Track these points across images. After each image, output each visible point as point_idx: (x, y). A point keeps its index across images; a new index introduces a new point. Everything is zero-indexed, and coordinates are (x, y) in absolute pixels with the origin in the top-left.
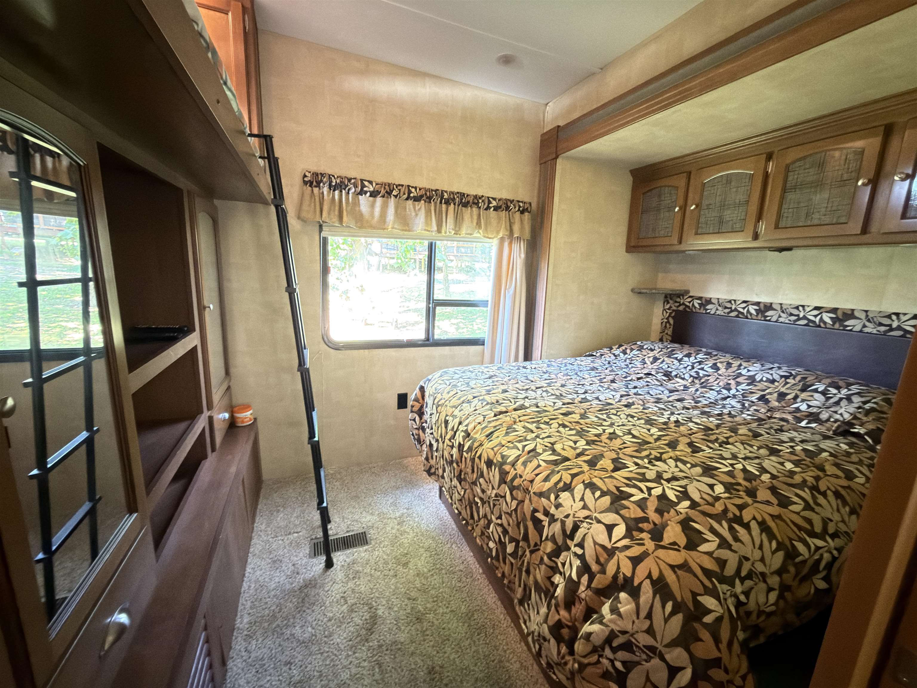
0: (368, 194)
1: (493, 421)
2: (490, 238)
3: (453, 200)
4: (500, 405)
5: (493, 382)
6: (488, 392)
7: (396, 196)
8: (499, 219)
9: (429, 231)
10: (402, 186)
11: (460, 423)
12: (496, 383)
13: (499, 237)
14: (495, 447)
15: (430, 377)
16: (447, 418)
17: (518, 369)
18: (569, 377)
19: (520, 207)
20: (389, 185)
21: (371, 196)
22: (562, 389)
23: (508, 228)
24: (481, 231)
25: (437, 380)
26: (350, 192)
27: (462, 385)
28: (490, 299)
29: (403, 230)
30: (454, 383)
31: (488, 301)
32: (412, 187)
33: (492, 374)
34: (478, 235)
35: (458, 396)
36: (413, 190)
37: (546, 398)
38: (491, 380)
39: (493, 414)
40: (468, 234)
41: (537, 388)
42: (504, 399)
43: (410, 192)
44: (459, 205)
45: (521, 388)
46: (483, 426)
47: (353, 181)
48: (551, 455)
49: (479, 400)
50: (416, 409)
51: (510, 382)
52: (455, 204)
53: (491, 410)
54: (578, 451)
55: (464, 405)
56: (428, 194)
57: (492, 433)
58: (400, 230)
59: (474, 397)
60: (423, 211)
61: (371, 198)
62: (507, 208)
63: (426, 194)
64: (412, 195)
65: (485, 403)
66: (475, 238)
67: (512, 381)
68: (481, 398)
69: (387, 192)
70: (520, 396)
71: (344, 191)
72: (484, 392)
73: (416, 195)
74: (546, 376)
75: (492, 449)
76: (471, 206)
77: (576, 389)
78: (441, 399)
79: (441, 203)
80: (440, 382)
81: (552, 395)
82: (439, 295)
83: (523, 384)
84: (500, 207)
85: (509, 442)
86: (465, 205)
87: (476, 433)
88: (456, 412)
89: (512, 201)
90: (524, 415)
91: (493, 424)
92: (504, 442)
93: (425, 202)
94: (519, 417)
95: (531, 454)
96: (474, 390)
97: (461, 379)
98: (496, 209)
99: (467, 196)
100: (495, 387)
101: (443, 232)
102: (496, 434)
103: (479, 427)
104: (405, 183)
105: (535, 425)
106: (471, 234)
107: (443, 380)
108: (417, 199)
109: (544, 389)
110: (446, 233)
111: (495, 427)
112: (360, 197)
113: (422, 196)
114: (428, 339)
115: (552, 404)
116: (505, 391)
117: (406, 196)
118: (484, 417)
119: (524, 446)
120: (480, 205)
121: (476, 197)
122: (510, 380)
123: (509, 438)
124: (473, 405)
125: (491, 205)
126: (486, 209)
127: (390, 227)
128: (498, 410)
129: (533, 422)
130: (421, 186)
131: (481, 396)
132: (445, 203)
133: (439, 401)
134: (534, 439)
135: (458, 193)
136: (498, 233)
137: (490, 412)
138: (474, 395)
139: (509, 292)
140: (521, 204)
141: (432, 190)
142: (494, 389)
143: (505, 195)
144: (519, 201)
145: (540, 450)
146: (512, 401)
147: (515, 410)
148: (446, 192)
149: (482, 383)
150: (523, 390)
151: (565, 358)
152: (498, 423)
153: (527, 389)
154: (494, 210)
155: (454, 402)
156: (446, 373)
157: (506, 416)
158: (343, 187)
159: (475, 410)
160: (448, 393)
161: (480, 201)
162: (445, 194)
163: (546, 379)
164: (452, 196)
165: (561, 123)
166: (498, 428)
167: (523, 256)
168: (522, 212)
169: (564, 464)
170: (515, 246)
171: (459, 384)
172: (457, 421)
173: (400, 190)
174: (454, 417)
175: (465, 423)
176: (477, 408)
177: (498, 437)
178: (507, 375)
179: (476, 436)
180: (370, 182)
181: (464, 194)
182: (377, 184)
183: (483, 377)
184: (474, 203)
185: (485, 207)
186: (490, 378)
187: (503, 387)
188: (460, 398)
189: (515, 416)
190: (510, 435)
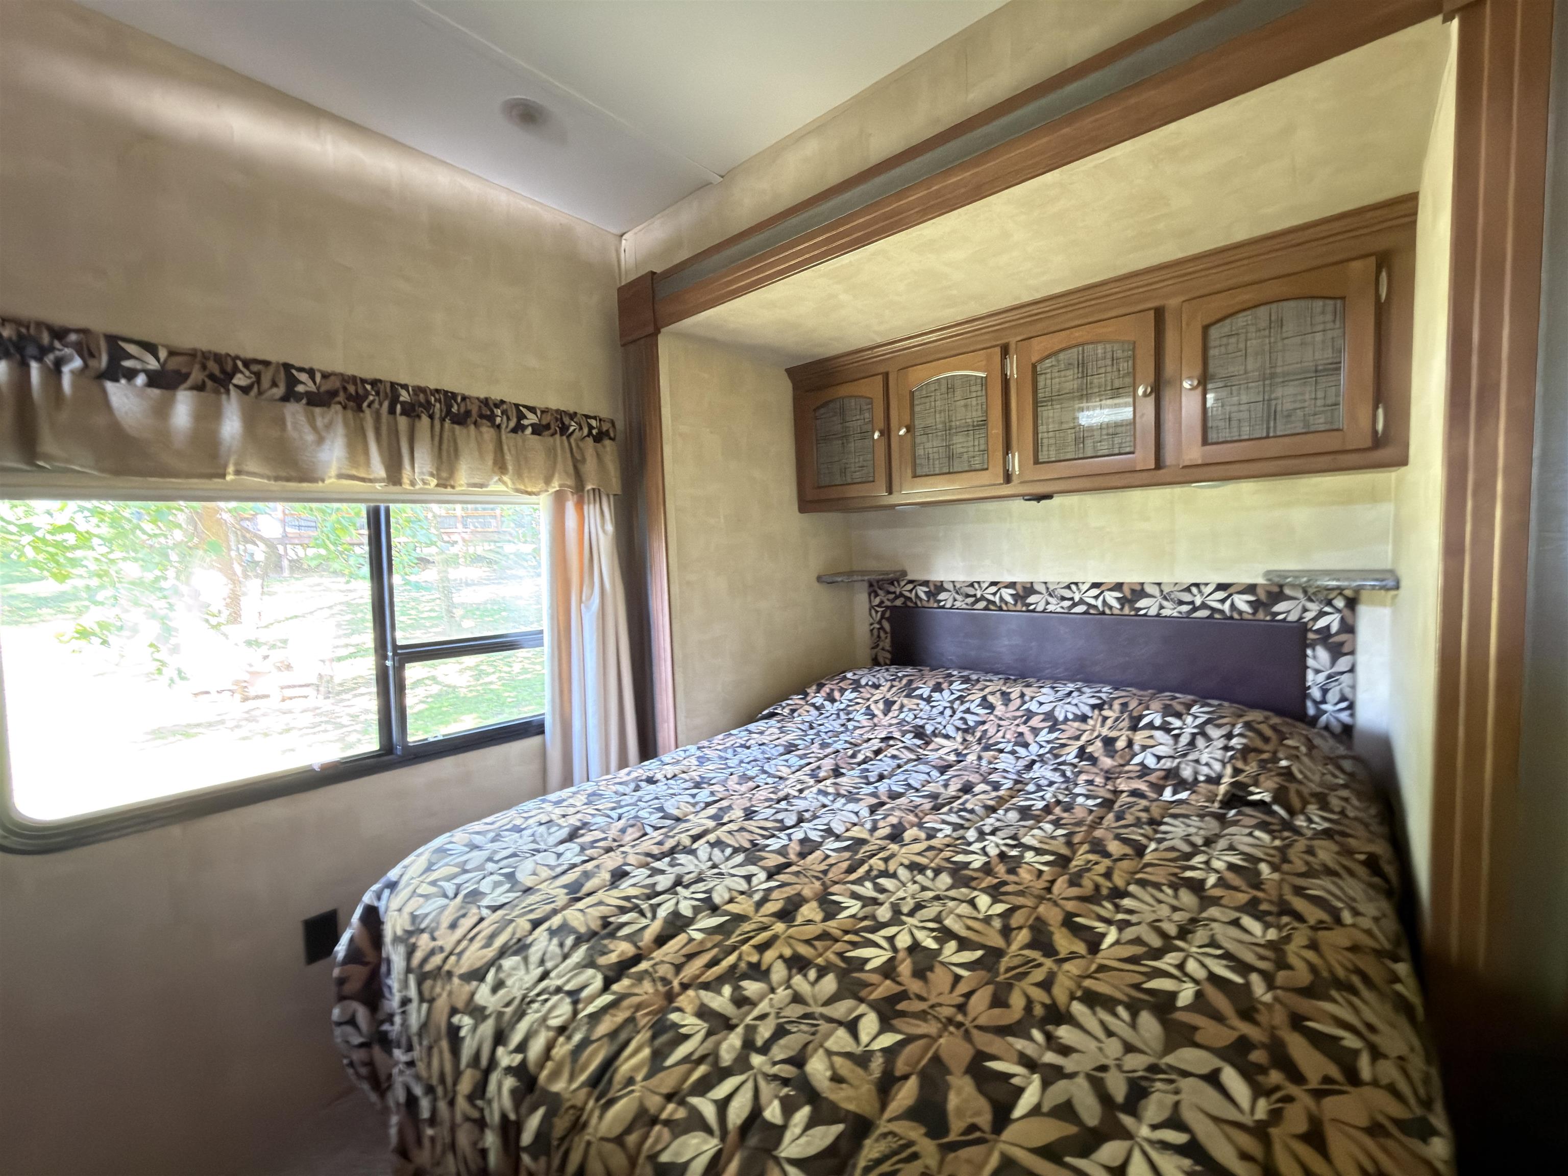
0: (141, 380)
1: (605, 1010)
2: (530, 494)
3: (428, 406)
4: (612, 935)
5: (583, 849)
6: (575, 893)
7: (245, 390)
8: (551, 453)
9: (363, 480)
10: (266, 363)
11: (500, 1038)
12: (589, 852)
13: (552, 490)
14: (628, 1130)
15: (393, 875)
16: (456, 1020)
17: (637, 789)
18: (751, 784)
19: (591, 427)
20: (218, 358)
21: (151, 384)
22: (750, 825)
23: (571, 469)
24: (506, 478)
25: (415, 882)
26: (66, 369)
27: (497, 885)
28: (545, 625)
29: (277, 479)
30: (470, 887)
31: (541, 632)
32: (301, 370)
33: (574, 821)
34: (502, 488)
35: (486, 928)
36: (303, 377)
37: (724, 868)
38: (574, 847)
39: (598, 983)
40: (475, 485)
41: (696, 838)
42: (623, 910)
43: (292, 382)
44: (443, 420)
45: (656, 850)
46: (577, 1037)
47: (73, 337)
48: (810, 1124)
49: (552, 933)
50: (353, 986)
51: (627, 838)
52: (431, 417)
53: (590, 963)
54: (876, 1069)
55: (508, 963)
56: (351, 389)
57: (608, 1064)
58: (269, 478)
59: (536, 924)
60: (340, 430)
61: (155, 392)
62: (564, 429)
63: (345, 389)
64: (300, 388)
65: (569, 941)
66: (492, 493)
67: (632, 834)
68: (556, 921)
69: (212, 377)
70: (663, 882)
71: (34, 366)
72: (562, 898)
73: (312, 387)
74: (704, 795)
75: (619, 1140)
76: (475, 423)
77: (780, 816)
78: (432, 953)
79: (392, 411)
80: (425, 889)
81: (736, 851)
82: (408, 634)
83: (657, 835)
84: (547, 427)
85: (669, 1097)
86: (461, 420)
87: (555, 1075)
88: (483, 995)
89: (572, 416)
90: (690, 957)
91: (605, 1027)
92: (653, 1102)
93: (345, 408)
94: (678, 968)
95: (753, 1141)
96: (532, 899)
97: (490, 866)
98: (538, 430)
99: (464, 398)
100: (589, 866)
101: (406, 480)
102: (625, 1068)
103: (562, 1049)
104: (275, 356)
105: (727, 990)
106: (481, 486)
107: (434, 883)
108: (317, 400)
109: (712, 837)
110: (413, 484)
111: (613, 1035)
112: (110, 386)
113: (333, 394)
114: (387, 747)
115: (744, 886)
116: (619, 875)
117: (279, 391)
118: (574, 995)
119: (722, 1106)
120: (498, 420)
121: (486, 402)
122: (623, 831)
123: (666, 1081)
124: (535, 953)
125: (525, 422)
126: (514, 430)
127: (231, 469)
128: (613, 958)
129: (721, 980)
130: (329, 369)
131: (555, 912)
132: (404, 413)
133: (425, 960)
135: (437, 391)
136: (548, 481)
137: (590, 972)
138: (532, 916)
139: (588, 608)
140: (594, 423)
141: (363, 381)
142: (587, 875)
143: (554, 402)
144: (587, 417)
145: (773, 1113)
146: (645, 906)
147: (661, 940)
148: (405, 387)
149: (552, 860)
150: (664, 855)
151: (726, 730)
152: (620, 1016)
153: (672, 851)
154: (533, 433)
155: (475, 956)
156: (442, 851)
157: (640, 978)
158: (31, 350)
159: (545, 976)
160: (453, 926)
161: (498, 412)
162: (403, 392)
163: (708, 805)
164: (422, 397)
165: (658, 270)
166: (623, 1036)
167: (610, 528)
168: (598, 439)
170: (591, 511)
171: (485, 886)
172: (487, 1028)
173: (258, 375)
174: (478, 1013)
175: (516, 1038)
176: (549, 965)
177: (630, 1081)
178: (614, 814)
179: (558, 1086)
180: (150, 348)
181: (454, 395)
182: (172, 353)
183: (552, 840)
184: (482, 416)
185: (512, 424)
186: (572, 836)
187: (611, 862)
188: (492, 937)
189: (664, 970)
190: (669, 1062)
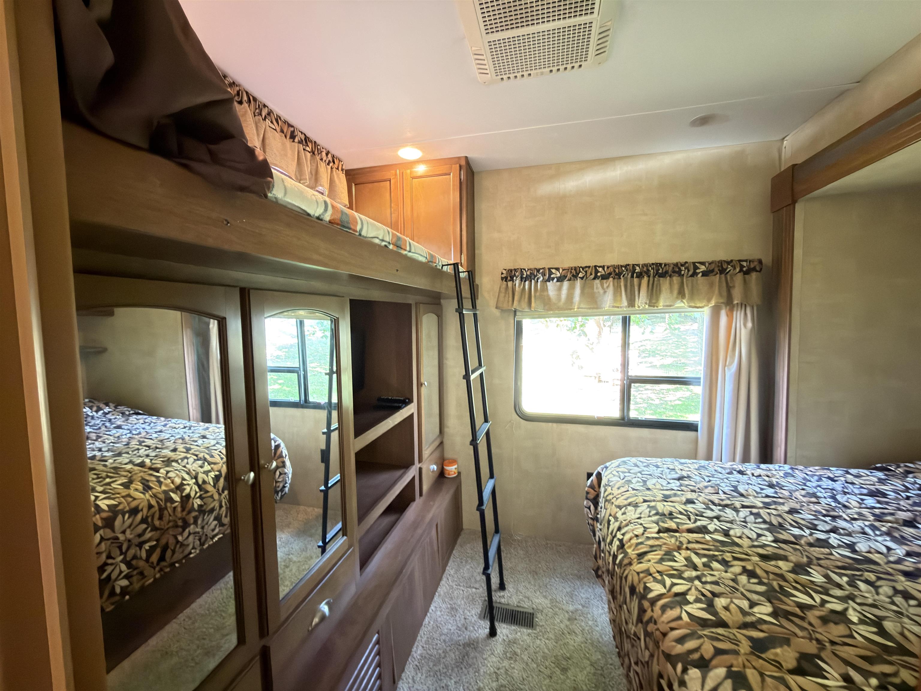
0: (556, 279)
1: (653, 538)
2: (698, 308)
3: (647, 273)
4: (671, 519)
5: (681, 485)
6: (666, 499)
7: (582, 278)
8: (711, 285)
9: (618, 307)
10: (589, 267)
11: (619, 529)
12: (683, 488)
13: (710, 305)
14: (642, 572)
15: (608, 464)
16: (611, 518)
17: (730, 473)
18: (814, 500)
19: (742, 267)
20: (575, 268)
21: (558, 281)
22: (788, 517)
23: (725, 294)
24: (684, 301)
25: (613, 469)
26: (539, 281)
27: (638, 482)
29: (590, 308)
30: (629, 479)
32: (600, 267)
33: (685, 474)
34: (682, 305)
35: (628, 494)
36: (600, 269)
37: (749, 525)
38: (678, 483)
39: (656, 529)
40: (667, 306)
41: (744, 507)
42: (681, 513)
43: (597, 272)
44: (654, 277)
45: (717, 501)
46: (640, 540)
47: (541, 271)
48: (702, 609)
49: (649, 506)
50: (591, 496)
51: (707, 491)
52: (649, 277)
53: (657, 523)
54: (749, 619)
55: (629, 508)
56: (617, 270)
57: (645, 553)
58: (587, 309)
59: (645, 501)
60: (611, 288)
61: (559, 283)
62: (722, 271)
63: (615, 271)
64: (599, 274)
65: (653, 512)
66: (678, 308)
67: (710, 490)
68: (652, 504)
69: (573, 276)
70: (709, 513)
71: (533, 281)
72: (660, 497)
73: (603, 273)
74: (770, 491)
75: (638, 573)
76: (670, 276)
77: (816, 522)
78: (610, 494)
79: (632, 276)
80: (614, 473)
81: (765, 522)
82: (634, 371)
83: (723, 496)
84: (712, 271)
85: (658, 572)
86: (663, 275)
87: (630, 547)
88: (619, 515)
89: (729, 263)
90: (698, 542)
91: (651, 542)
92: (652, 570)
93: (614, 279)
94: (689, 542)
95: (678, 598)
96: (648, 492)
97: (639, 475)
98: (705, 274)
99: (665, 265)
100: (679, 493)
101: (636, 306)
102: (649, 556)
103: (634, 541)
104: (592, 264)
105: (705, 560)
106: (670, 306)
107: (618, 472)
108: (605, 277)
109: (755, 511)
110: (639, 307)
111: (652, 546)
112: (548, 283)
113: (610, 274)
114: (623, 419)
115: (755, 536)
116: (690, 501)
117: (592, 276)
118: (645, 529)
119: (673, 585)
120: (683, 272)
121: (676, 265)
122: (706, 487)
123: (660, 568)
124: (639, 510)
125: (698, 271)
126: (692, 276)
127: (576, 307)
128: (666, 525)
129: (705, 556)
130: (609, 264)
131: (654, 501)
132: (637, 277)
133: (607, 496)
134: (691, 580)
135: (653, 264)
136: (709, 301)
137: (655, 525)
138: (646, 498)
139: (729, 369)
140: (745, 264)
141: (622, 266)
142: (675, 495)
143: (722, 255)
144: (740, 261)
145: (690, 598)
146: (692, 517)
147: (690, 531)
148: (638, 265)
149: (664, 483)
150: (720, 505)
151: (825, 465)
152: (657, 543)
153: (727, 506)
154: (703, 276)
155: (621, 501)
156: (625, 462)
157: (672, 537)
158: (533, 277)
159: (639, 518)
160: (618, 488)
161: (683, 268)
162: (637, 268)
163: (767, 496)
164: (645, 269)
165: (799, 161)
166: (654, 549)
167: (749, 325)
168: (747, 273)
169: (714, 630)
170: (738, 315)
171: (634, 481)
172: (617, 524)
173: (586, 272)
174: (616, 519)
175: (623, 531)
176: (642, 516)
177: (649, 561)
178: (707, 479)
179: (629, 551)
180: (557, 269)
181: (661, 264)
182: (563, 270)
183: (669, 476)
184: (674, 272)
185: (690, 273)
186: (679, 479)
187: (690, 496)
188: (628, 498)
189: (684, 540)
190: (664, 563)
